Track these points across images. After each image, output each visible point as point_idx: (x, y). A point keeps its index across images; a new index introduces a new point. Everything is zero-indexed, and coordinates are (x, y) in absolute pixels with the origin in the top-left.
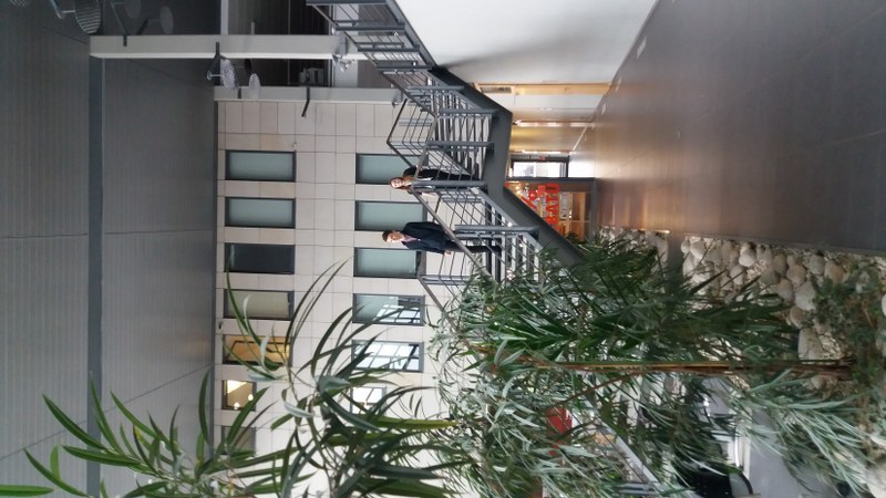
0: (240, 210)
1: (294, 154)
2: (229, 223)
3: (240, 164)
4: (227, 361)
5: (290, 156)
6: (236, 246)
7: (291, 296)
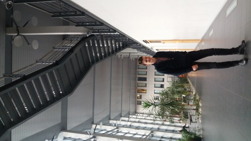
2: (138, 74)
4: (138, 92)
6: (139, 77)
7: (146, 84)
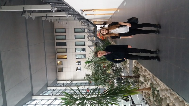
0: (58, 37)
1: (65, 29)
2: (56, 39)
3: (57, 30)
4: (58, 59)
5: (64, 29)
6: (58, 42)
7: (66, 49)
